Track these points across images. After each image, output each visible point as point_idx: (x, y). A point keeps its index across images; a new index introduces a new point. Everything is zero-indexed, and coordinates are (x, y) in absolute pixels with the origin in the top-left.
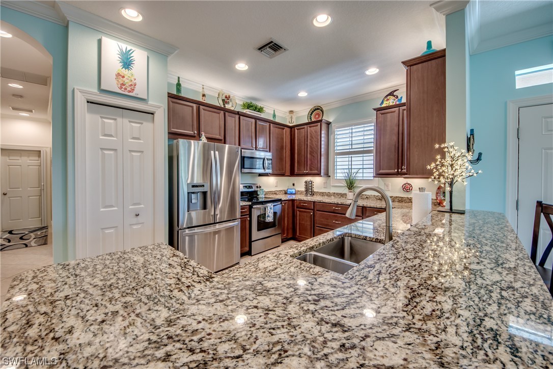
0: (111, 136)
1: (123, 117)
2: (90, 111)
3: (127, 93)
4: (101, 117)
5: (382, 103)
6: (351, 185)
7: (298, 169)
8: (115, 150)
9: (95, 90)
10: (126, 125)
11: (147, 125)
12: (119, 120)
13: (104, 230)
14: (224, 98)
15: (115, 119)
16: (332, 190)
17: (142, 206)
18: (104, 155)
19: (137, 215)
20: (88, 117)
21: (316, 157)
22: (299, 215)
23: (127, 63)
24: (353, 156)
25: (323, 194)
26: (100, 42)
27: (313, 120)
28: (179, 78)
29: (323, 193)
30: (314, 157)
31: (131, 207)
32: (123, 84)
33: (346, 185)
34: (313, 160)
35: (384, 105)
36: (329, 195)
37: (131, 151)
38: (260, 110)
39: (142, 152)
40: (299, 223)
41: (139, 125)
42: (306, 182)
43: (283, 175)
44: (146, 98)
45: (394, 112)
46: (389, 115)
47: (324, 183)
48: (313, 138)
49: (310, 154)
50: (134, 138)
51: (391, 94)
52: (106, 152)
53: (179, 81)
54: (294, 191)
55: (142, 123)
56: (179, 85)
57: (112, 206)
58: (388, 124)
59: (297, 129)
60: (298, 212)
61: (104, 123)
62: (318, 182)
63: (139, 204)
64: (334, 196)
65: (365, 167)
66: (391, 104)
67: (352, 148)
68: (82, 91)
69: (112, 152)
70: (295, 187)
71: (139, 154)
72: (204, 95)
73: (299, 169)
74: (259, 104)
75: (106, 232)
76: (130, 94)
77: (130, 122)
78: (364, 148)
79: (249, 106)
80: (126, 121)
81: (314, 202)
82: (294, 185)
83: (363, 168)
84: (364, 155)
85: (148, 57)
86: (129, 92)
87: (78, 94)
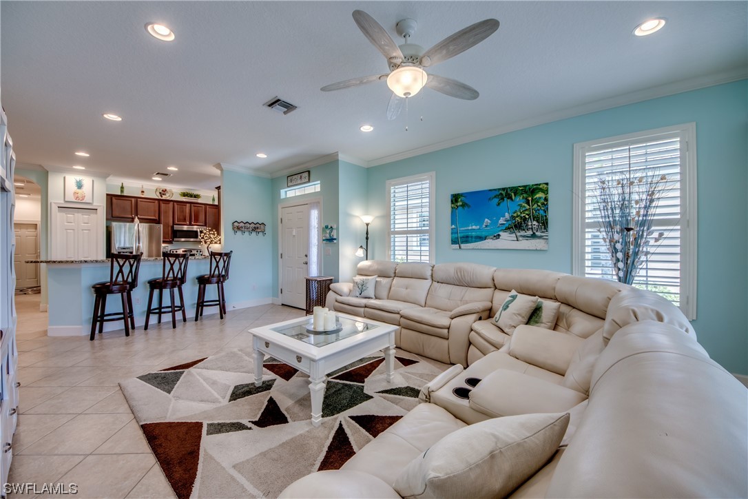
0: (71, 223)
1: (78, 213)
3: (79, 201)
4: (66, 214)
8: (73, 230)
9: (62, 202)
10: (81, 217)
11: (93, 216)
12: (76, 214)
14: (161, 191)
15: (73, 214)
18: (67, 232)
20: (59, 214)
23: (80, 186)
26: (65, 178)
28: (122, 183)
37: (83, 230)
38: (196, 196)
41: (88, 216)
44: (91, 202)
50: (85, 223)
52: (69, 231)
53: (122, 185)
55: (90, 215)
56: (122, 188)
61: (67, 217)
68: (55, 203)
72: (143, 192)
74: (196, 193)
79: (184, 195)
80: (80, 215)
85: (93, 181)
87: (53, 205)
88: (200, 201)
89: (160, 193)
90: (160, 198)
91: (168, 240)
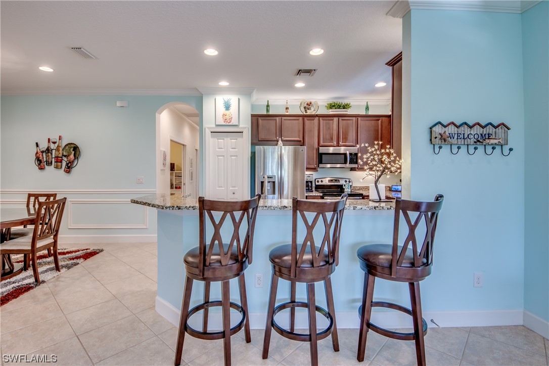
0: (222, 148)
1: (227, 137)
2: (212, 137)
3: (228, 124)
4: (217, 139)
8: (224, 156)
9: (214, 126)
10: (229, 141)
11: (240, 139)
12: (226, 139)
14: (305, 105)
15: (223, 139)
17: (237, 188)
18: (218, 159)
19: (234, 193)
20: (211, 140)
23: (227, 107)
28: (268, 101)
31: (231, 188)
32: (226, 120)
37: (231, 156)
39: (237, 156)
41: (235, 140)
44: (237, 124)
50: (232, 149)
52: (220, 157)
53: (268, 103)
54: (399, 187)
55: (237, 139)
56: (268, 106)
57: (222, 187)
61: (218, 142)
63: (235, 187)
68: (208, 128)
69: (222, 157)
71: (235, 157)
72: (287, 108)
76: (230, 124)
77: (231, 139)
80: (229, 139)
82: (401, 181)
85: (239, 99)
86: (229, 123)
87: (207, 130)
88: (349, 112)
89: (305, 108)
90: (305, 113)
91: (312, 166)
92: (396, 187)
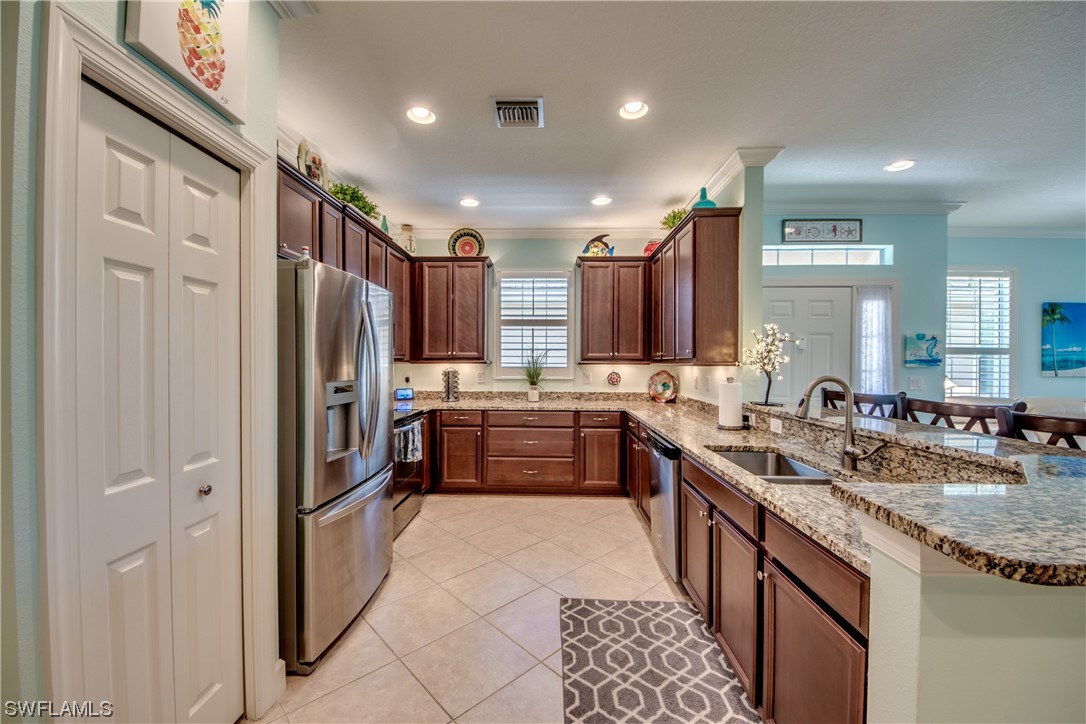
0: (134, 217)
1: (169, 159)
2: (86, 112)
3: (202, 86)
4: (110, 143)
5: (587, 250)
6: (533, 377)
7: (430, 347)
9: (112, 38)
11: (225, 209)
12: (161, 166)
13: (113, 566)
14: (309, 163)
15: (148, 162)
16: (496, 388)
17: (213, 460)
19: (207, 492)
21: (475, 327)
22: (448, 441)
24: (535, 328)
25: (476, 396)
27: (459, 255)
29: (477, 394)
30: (469, 325)
31: (187, 468)
32: (195, 54)
33: (525, 377)
34: (466, 331)
35: (588, 255)
36: (489, 396)
37: (187, 279)
39: (214, 285)
40: (448, 457)
41: (206, 197)
42: (447, 374)
43: (401, 360)
44: (242, 117)
45: (607, 267)
46: (600, 270)
47: (480, 376)
48: (466, 288)
49: (460, 319)
50: (194, 237)
51: (599, 239)
52: (121, 274)
54: (409, 392)
55: (213, 194)
57: (138, 474)
58: (599, 283)
59: (429, 267)
60: (446, 434)
62: (467, 373)
63: (205, 455)
64: (500, 398)
65: (549, 346)
66: (600, 255)
67: (533, 315)
69: (138, 278)
70: (410, 385)
71: (205, 291)
73: (432, 347)
75: (123, 570)
76: (209, 92)
77: (187, 181)
78: (546, 316)
81: (483, 411)
82: (407, 380)
83: (547, 350)
84: (548, 328)
86: (209, 84)
89: (308, 168)
92: (404, 392)
